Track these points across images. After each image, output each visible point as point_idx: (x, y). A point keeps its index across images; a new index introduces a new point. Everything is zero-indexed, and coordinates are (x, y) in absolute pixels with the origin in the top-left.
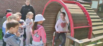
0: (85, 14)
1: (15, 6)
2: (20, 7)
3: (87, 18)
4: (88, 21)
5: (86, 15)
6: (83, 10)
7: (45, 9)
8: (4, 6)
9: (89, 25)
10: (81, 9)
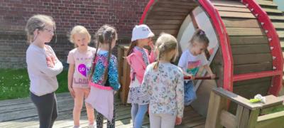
0: (266, 36)
1: (59, 8)
2: (74, 9)
3: (272, 48)
4: (274, 58)
5: (270, 39)
6: (262, 23)
7: (151, 8)
8: (32, 6)
9: (274, 68)
10: (256, 21)
